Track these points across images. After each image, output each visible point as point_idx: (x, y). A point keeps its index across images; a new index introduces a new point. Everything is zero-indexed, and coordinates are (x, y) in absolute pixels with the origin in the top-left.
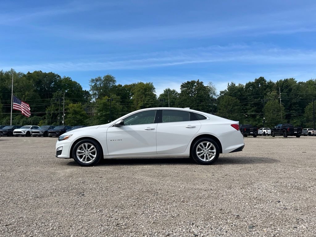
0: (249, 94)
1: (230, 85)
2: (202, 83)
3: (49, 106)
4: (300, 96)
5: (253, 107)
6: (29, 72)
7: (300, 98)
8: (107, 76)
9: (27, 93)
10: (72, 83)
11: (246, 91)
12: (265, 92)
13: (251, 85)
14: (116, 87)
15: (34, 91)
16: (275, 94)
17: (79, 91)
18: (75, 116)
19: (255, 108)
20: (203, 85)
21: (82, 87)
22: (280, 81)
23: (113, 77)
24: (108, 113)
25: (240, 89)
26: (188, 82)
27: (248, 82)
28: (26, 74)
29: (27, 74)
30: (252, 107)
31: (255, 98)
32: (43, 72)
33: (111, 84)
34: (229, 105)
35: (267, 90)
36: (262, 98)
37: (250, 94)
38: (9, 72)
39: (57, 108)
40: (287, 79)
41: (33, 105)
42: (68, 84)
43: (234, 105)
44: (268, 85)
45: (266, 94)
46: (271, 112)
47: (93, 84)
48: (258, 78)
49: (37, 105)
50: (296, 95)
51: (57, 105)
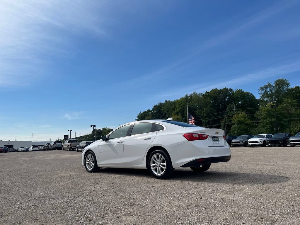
3: (223, 118)
6: (206, 92)
8: (278, 81)
9: (205, 109)
10: (244, 94)
14: (292, 90)
15: (211, 107)
17: (252, 100)
18: (240, 126)
21: (255, 96)
23: (285, 80)
24: (273, 120)
28: (204, 94)
29: (206, 93)
32: (219, 89)
33: (285, 88)
38: (192, 94)
39: (230, 120)
41: (211, 119)
42: (241, 96)
47: (263, 92)
49: (214, 118)
51: (230, 117)
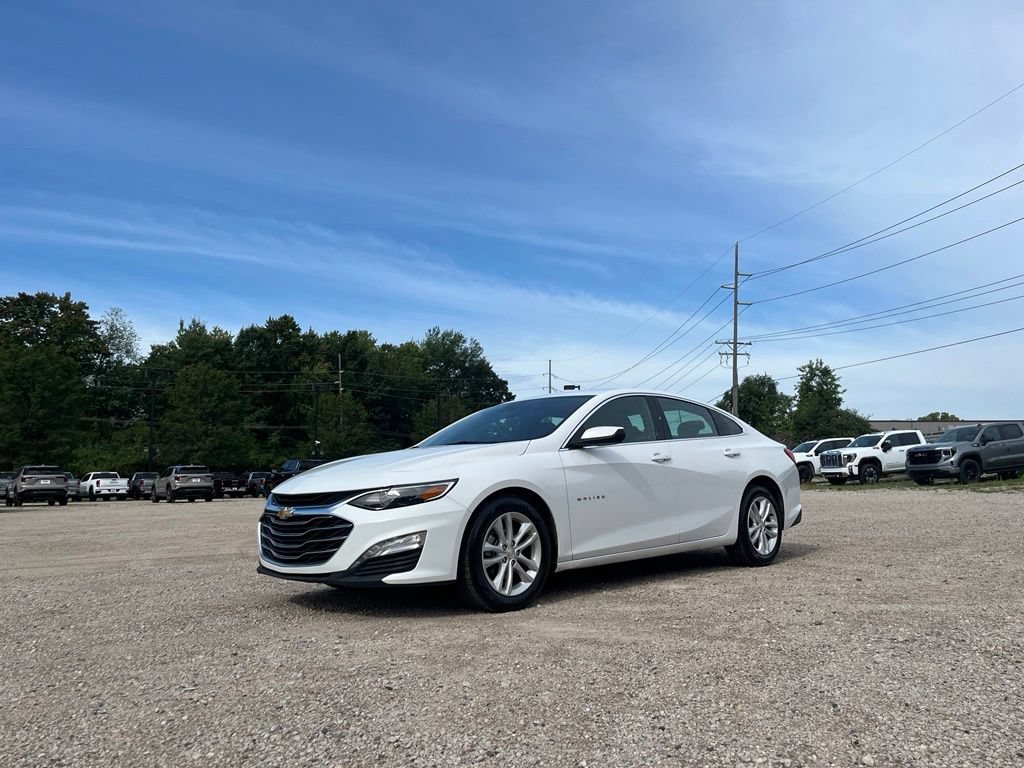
0: (248, 364)
1: (188, 328)
2: (83, 306)
4: (387, 384)
5: (262, 407)
7: (388, 388)
11: (240, 352)
12: (296, 363)
13: (259, 338)
16: (324, 371)
19: (267, 410)
20: (88, 316)
22: (332, 335)
25: (221, 345)
26: (23, 296)
27: (247, 326)
30: (257, 405)
31: (268, 378)
34: (204, 393)
35: (301, 358)
36: (288, 378)
37: (254, 364)
40: (354, 333)
43: (222, 395)
44: (304, 344)
45: (297, 369)
46: (332, 423)
48: (276, 317)
50: (378, 379)
